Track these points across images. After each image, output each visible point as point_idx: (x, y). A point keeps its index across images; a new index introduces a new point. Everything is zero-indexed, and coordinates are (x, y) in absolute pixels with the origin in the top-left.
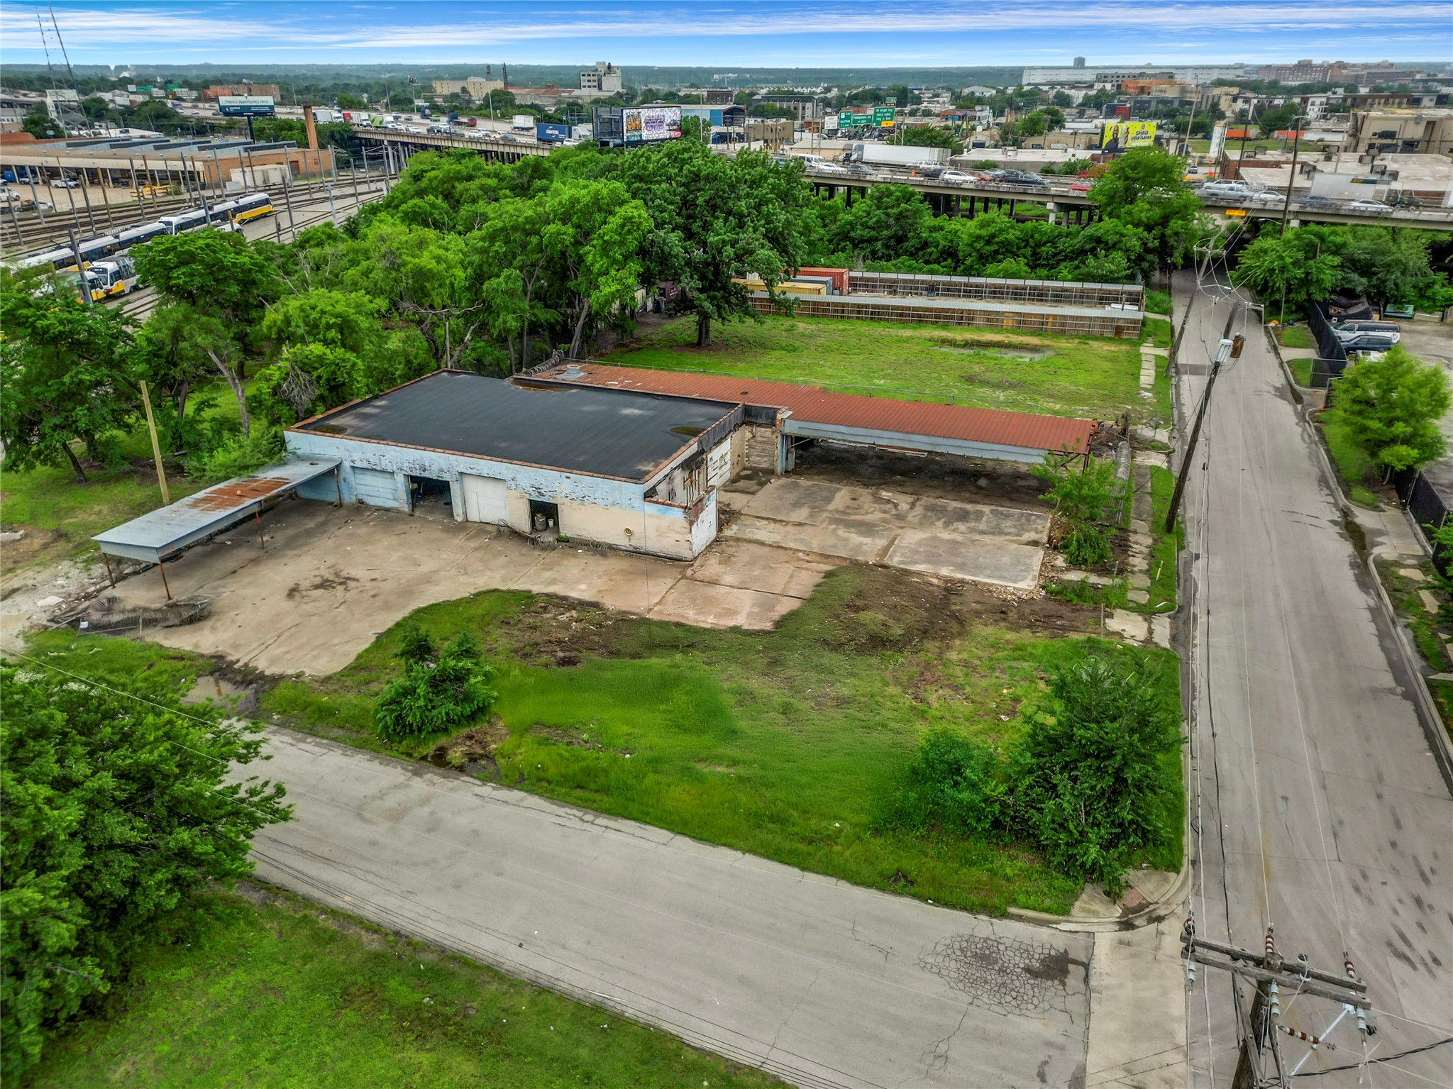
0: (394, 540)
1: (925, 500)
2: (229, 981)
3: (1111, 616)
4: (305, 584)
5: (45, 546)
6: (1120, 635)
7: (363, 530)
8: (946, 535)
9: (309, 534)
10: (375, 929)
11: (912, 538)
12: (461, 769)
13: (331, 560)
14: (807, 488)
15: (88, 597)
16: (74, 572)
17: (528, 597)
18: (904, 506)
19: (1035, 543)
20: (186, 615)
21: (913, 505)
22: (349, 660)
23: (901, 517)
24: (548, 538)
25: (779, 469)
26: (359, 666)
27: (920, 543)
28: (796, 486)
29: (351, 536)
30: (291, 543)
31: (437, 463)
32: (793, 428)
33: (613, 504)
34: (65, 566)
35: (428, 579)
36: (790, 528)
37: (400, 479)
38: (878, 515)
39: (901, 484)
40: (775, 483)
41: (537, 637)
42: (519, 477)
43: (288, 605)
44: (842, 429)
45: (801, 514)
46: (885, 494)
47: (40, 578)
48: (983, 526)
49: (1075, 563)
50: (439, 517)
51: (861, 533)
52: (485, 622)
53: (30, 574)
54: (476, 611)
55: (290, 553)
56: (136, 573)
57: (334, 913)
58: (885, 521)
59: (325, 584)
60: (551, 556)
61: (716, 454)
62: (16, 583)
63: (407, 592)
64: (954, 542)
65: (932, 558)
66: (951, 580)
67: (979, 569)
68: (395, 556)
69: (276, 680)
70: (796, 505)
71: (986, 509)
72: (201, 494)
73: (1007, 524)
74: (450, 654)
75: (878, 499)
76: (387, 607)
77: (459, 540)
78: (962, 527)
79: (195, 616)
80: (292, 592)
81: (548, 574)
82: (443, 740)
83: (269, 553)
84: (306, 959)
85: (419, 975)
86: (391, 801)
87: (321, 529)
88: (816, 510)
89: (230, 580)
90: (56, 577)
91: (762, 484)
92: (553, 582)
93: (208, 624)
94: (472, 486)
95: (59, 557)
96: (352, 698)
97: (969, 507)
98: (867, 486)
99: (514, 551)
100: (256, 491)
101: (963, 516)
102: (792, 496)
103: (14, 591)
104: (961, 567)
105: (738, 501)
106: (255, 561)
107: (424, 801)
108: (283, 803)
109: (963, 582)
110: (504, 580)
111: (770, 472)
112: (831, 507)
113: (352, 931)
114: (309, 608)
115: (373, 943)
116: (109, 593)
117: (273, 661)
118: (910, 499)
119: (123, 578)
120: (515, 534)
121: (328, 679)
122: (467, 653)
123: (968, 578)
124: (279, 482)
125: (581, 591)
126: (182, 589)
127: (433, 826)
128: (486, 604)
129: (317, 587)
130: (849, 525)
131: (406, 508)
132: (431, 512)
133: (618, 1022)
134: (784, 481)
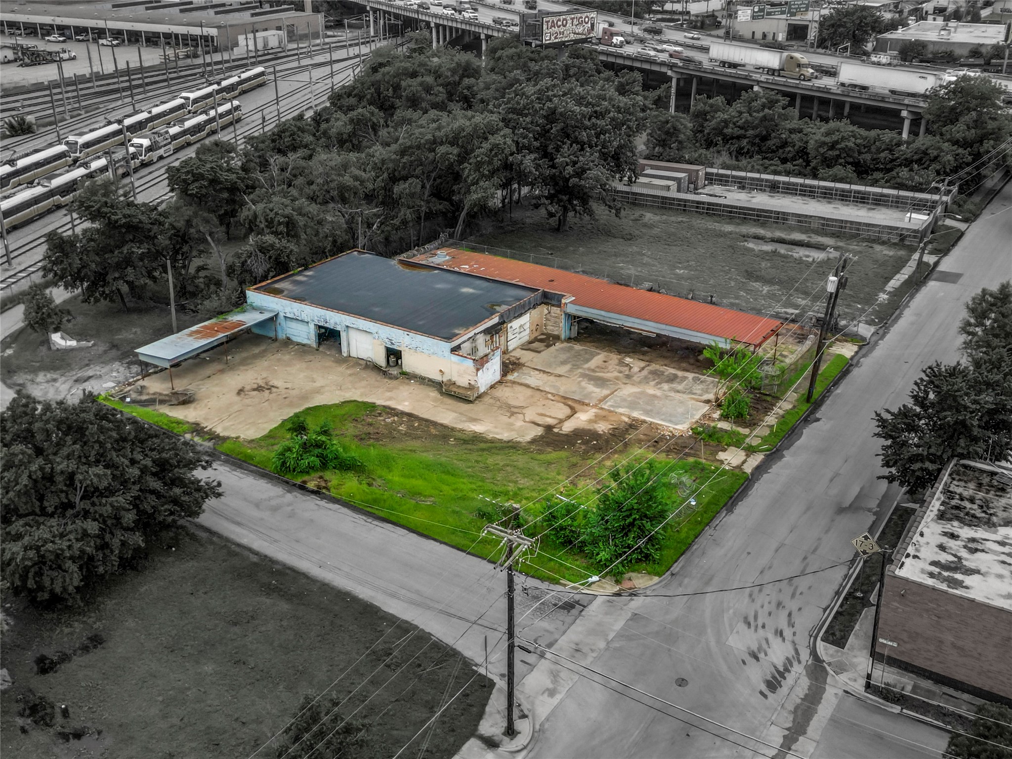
0: (304, 365)
1: (654, 367)
2: (191, 564)
3: (724, 450)
4: (248, 388)
5: (105, 352)
6: (722, 462)
7: (287, 357)
8: (651, 391)
9: (255, 357)
10: (257, 553)
11: (628, 390)
12: (313, 492)
13: (264, 375)
14: (578, 352)
15: (129, 384)
16: (122, 369)
17: (373, 406)
18: (636, 369)
19: (708, 402)
20: (181, 399)
21: (643, 369)
22: (266, 432)
23: (628, 377)
24: (394, 371)
25: (563, 337)
26: (271, 436)
27: (629, 395)
28: (571, 348)
29: (279, 360)
30: (244, 362)
31: (335, 319)
32: (572, 309)
33: (433, 354)
34: (116, 365)
35: (318, 391)
36: (552, 378)
37: (312, 326)
38: (616, 374)
39: (644, 353)
40: (558, 345)
41: (371, 430)
42: (380, 332)
43: (237, 399)
44: (603, 313)
45: (562, 370)
46: (628, 360)
47: (104, 371)
48: (680, 387)
49: (725, 417)
50: (333, 352)
51: (597, 386)
52: (343, 419)
53: (98, 368)
54: (340, 412)
55: (242, 368)
56: (155, 373)
57: (239, 545)
58: (617, 378)
59: (259, 389)
60: (395, 383)
61: (516, 324)
62: (90, 373)
63: (304, 397)
64: (655, 396)
65: (633, 405)
66: (636, 420)
67: (658, 414)
68: (302, 375)
69: (225, 439)
70: (564, 363)
71: (691, 376)
72: (194, 328)
73: (698, 388)
74: (315, 432)
75: (621, 363)
76: (291, 405)
77: (342, 369)
78: (666, 386)
79: (186, 400)
80: (240, 392)
81: (388, 394)
82: (306, 478)
83: (230, 367)
84: (224, 561)
85: (273, 572)
86: (273, 503)
87: (261, 355)
88: (576, 367)
89: (206, 381)
90: (112, 371)
91: (548, 346)
92: (390, 399)
93: (193, 405)
94: (353, 334)
95: (113, 360)
96: (263, 452)
97: (680, 373)
98: (620, 353)
99: (373, 378)
100: (226, 329)
101: (672, 379)
102: (563, 357)
103: (90, 378)
104: (647, 412)
105: (526, 357)
106: (222, 371)
107: (289, 505)
108: (220, 490)
109: (644, 422)
110: (361, 395)
111: (557, 338)
112: (586, 366)
113: (246, 553)
114: (248, 401)
115: (255, 559)
116: (141, 383)
117: (225, 429)
118: (642, 364)
119: (149, 375)
120: (376, 368)
121: (252, 441)
122: (325, 433)
123: (648, 419)
124: (240, 323)
125: (405, 406)
126: (181, 385)
127: (292, 515)
128: (346, 409)
129: (254, 390)
130: (591, 378)
131: (314, 345)
132: (329, 349)
133: (355, 600)
134: (565, 345)
